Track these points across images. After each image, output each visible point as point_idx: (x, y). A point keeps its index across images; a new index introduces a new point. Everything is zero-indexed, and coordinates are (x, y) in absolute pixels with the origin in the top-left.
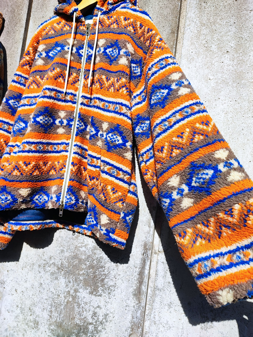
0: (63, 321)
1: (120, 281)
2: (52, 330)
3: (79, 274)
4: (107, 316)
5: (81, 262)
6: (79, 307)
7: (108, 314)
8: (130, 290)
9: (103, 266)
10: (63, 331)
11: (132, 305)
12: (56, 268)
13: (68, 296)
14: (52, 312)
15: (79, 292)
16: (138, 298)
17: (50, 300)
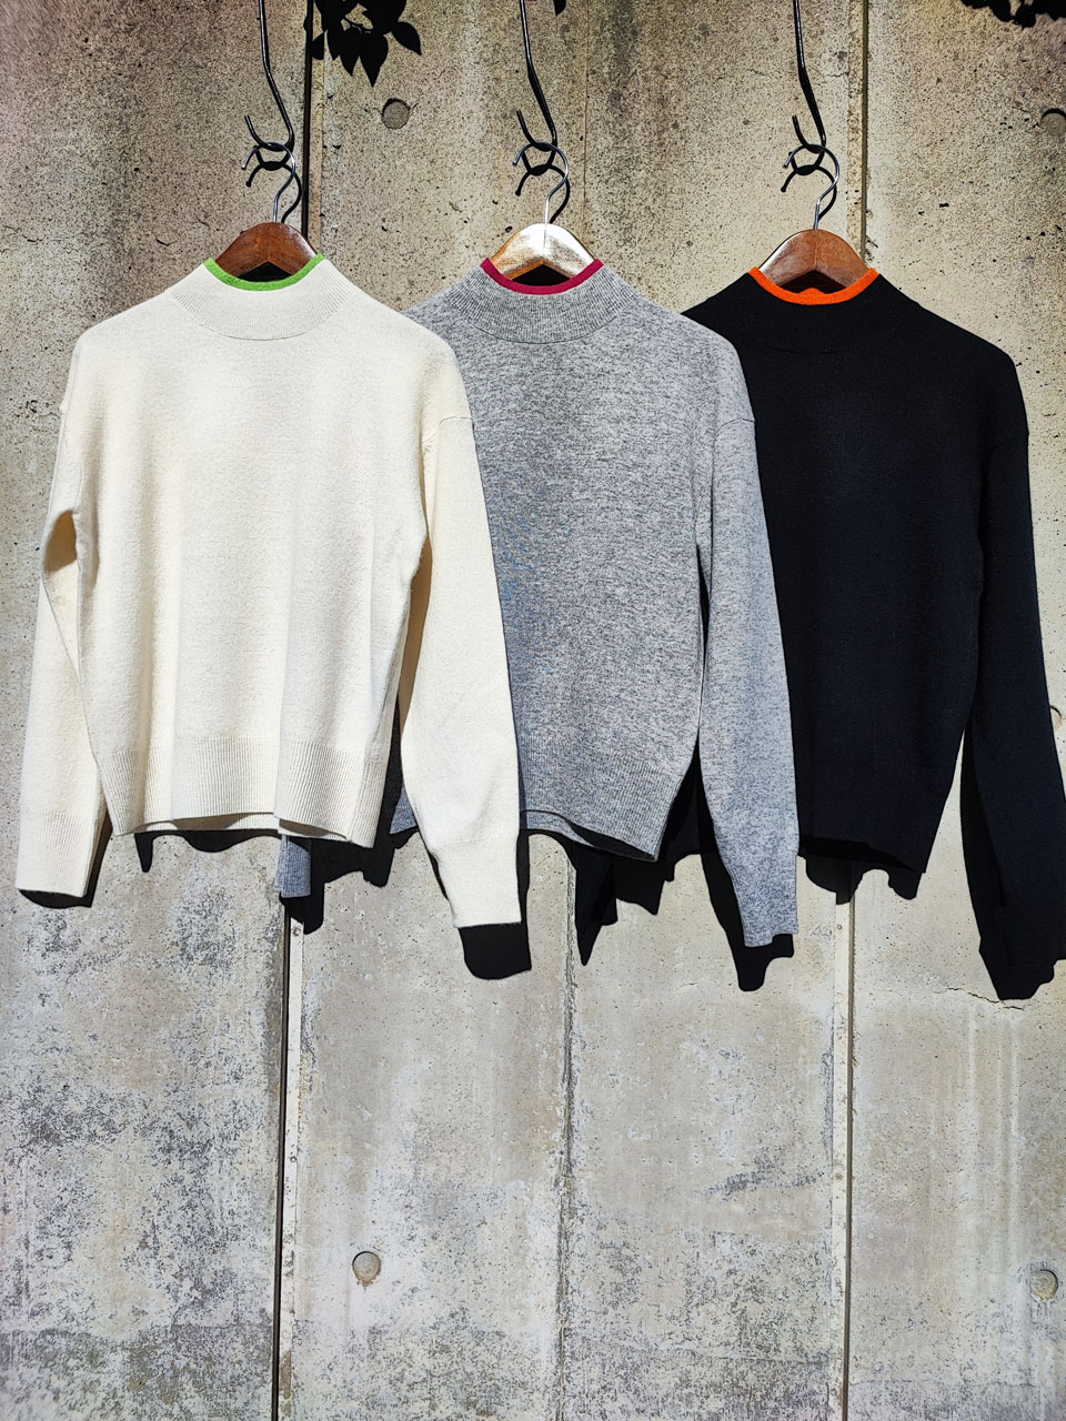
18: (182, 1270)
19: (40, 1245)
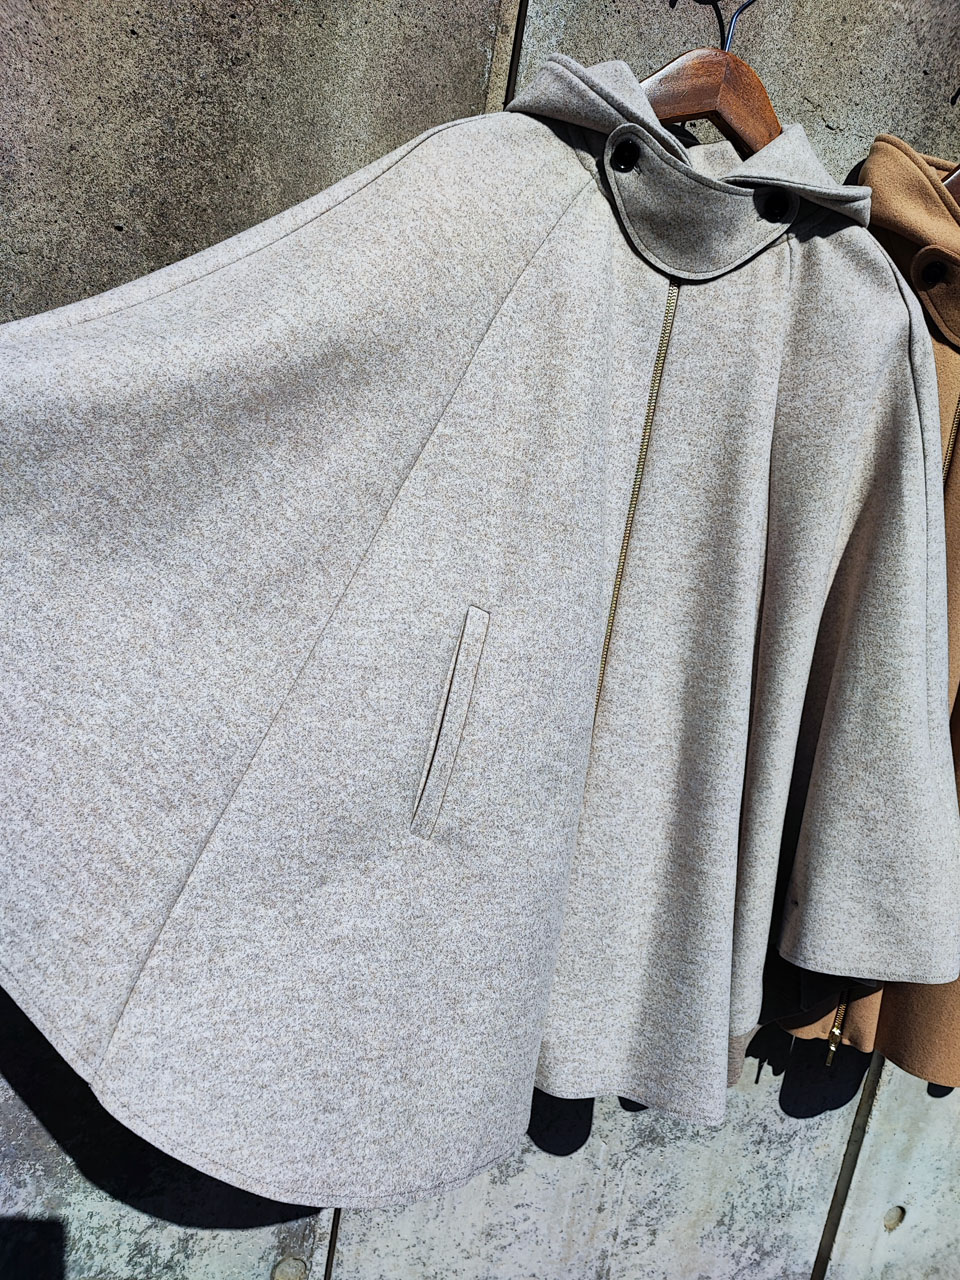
18: (748, 1239)
19: (626, 1235)
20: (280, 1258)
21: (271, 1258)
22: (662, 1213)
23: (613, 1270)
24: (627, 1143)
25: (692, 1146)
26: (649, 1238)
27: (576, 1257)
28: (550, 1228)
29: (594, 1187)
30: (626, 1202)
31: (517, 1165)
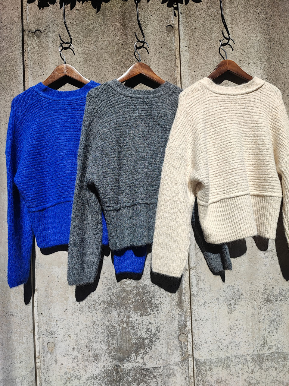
0: (121, 345)
1: (164, 298)
2: (113, 356)
3: (128, 303)
4: (159, 328)
5: (129, 294)
6: (133, 329)
7: (159, 326)
8: (173, 303)
9: (148, 291)
10: (123, 353)
11: (177, 313)
12: (106, 304)
13: (122, 323)
14: (109, 341)
15: (131, 317)
16: (181, 306)
17: (106, 332)
20: (180, 333)
21: (178, 333)
22: (277, 323)
23: (268, 341)
24: (262, 302)
25: (281, 303)
26: (275, 331)
27: (256, 336)
28: (247, 327)
29: (256, 315)
30: (266, 319)
31: (234, 308)
